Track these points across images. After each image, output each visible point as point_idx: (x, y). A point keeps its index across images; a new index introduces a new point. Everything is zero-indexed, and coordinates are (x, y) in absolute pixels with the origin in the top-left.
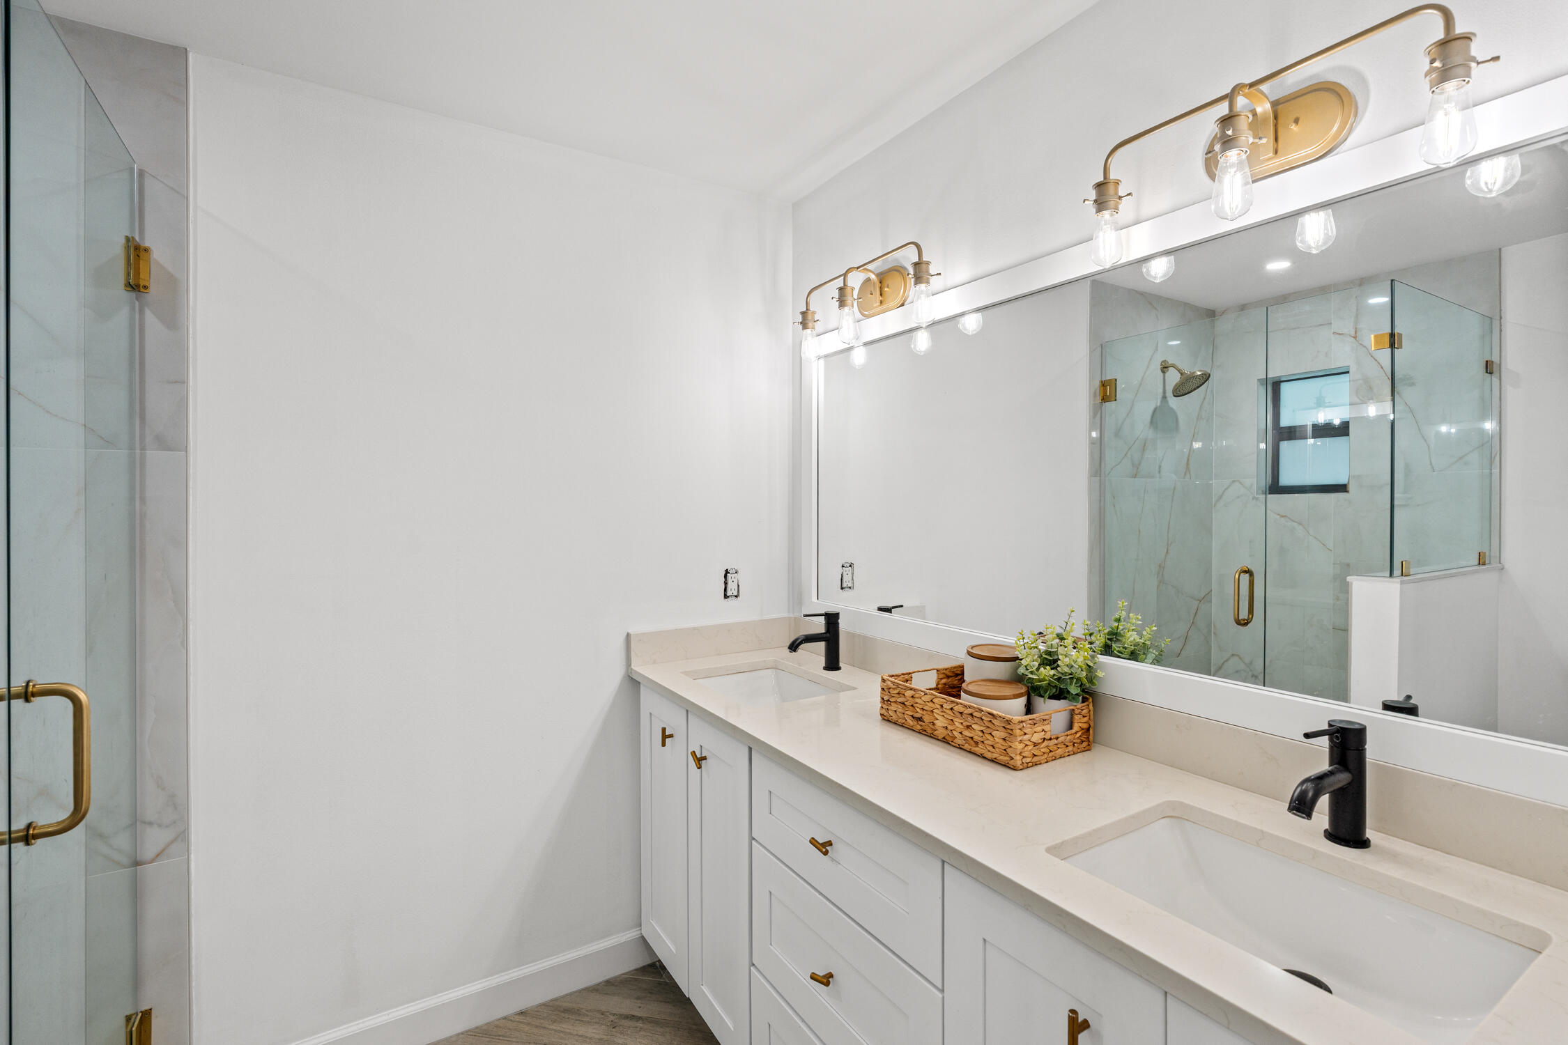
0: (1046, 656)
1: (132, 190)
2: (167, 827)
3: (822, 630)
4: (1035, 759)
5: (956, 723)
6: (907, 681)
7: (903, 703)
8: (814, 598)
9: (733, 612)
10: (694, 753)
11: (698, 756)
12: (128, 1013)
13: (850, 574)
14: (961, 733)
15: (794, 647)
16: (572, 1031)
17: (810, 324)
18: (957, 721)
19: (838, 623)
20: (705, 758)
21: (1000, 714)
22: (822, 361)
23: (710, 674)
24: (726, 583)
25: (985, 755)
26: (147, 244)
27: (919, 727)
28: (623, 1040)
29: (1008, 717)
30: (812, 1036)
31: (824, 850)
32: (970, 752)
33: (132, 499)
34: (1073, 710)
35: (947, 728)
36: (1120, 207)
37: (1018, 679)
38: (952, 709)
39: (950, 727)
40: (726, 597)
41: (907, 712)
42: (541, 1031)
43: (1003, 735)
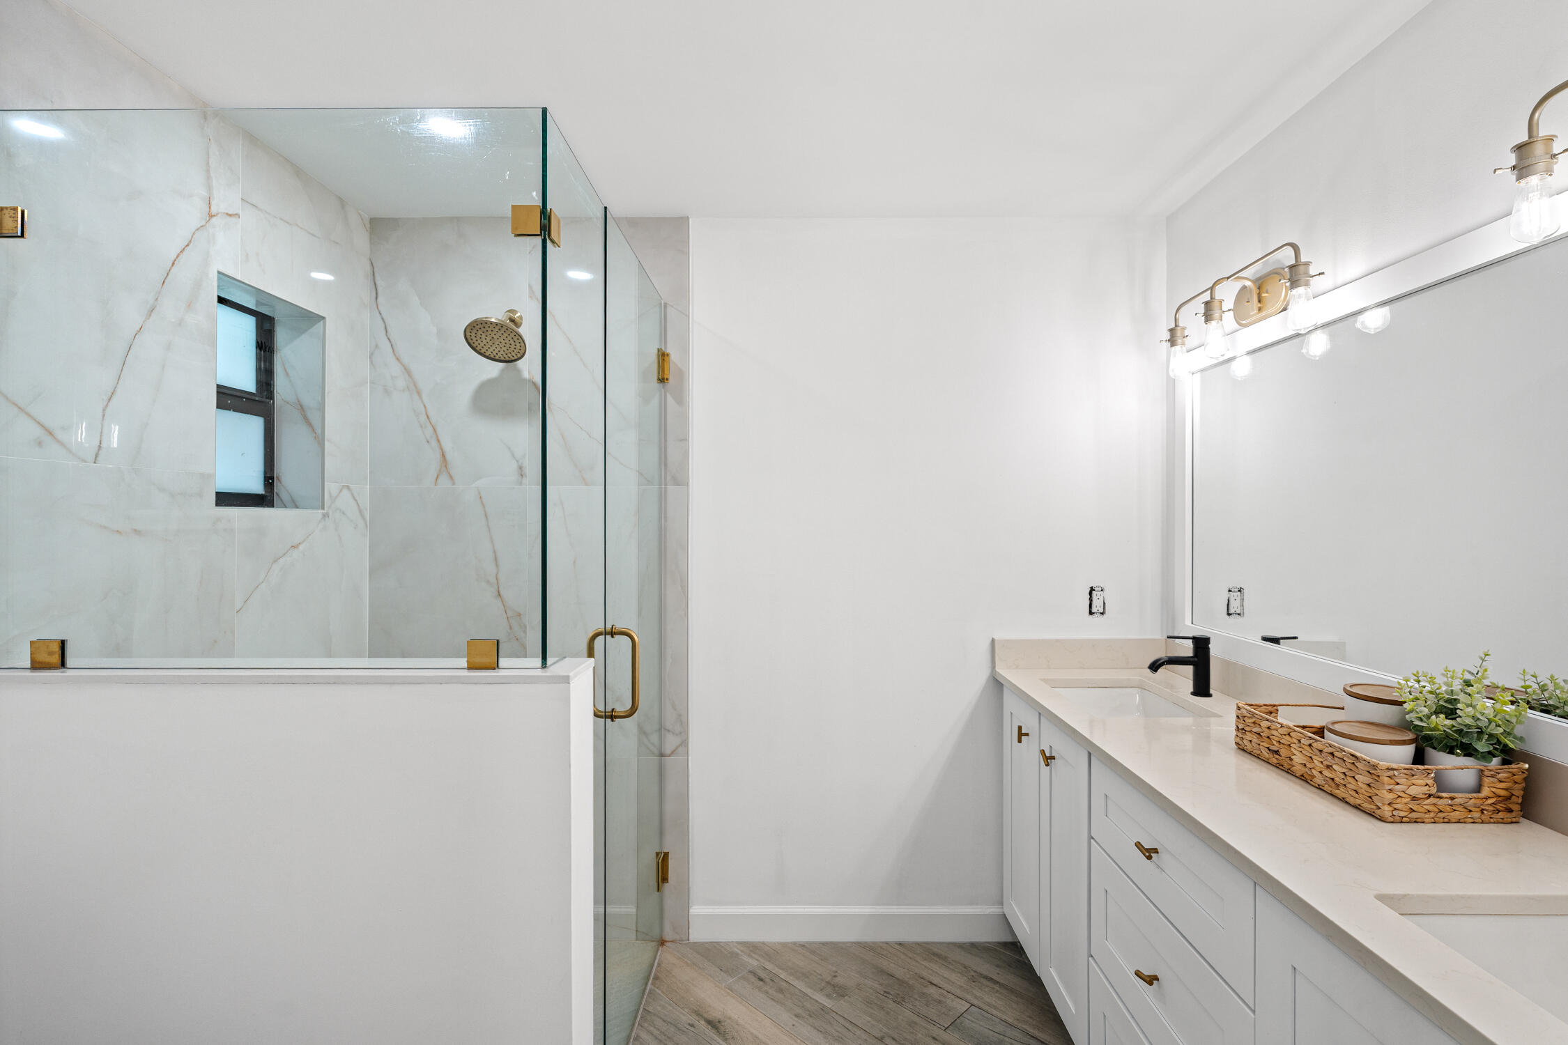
0: (1444, 704)
1: (661, 318)
2: (677, 735)
3: (1190, 653)
4: (1414, 815)
5: (1315, 761)
6: (1271, 713)
7: (1259, 734)
8: (1188, 622)
9: (1096, 629)
10: (1043, 752)
11: (1048, 755)
12: (658, 851)
13: (1239, 599)
14: (1321, 772)
15: (1155, 667)
16: (939, 972)
17: (1179, 341)
18: (1317, 759)
19: (1208, 649)
20: (1053, 758)
21: (1363, 756)
22: (1198, 375)
23: (1068, 685)
24: (1091, 600)
25: (1347, 800)
26: (668, 351)
27: (1275, 761)
28: (981, 995)
29: (1374, 761)
30: (1141, 1036)
31: (1147, 854)
32: (1331, 795)
33: (660, 518)
34: (1482, 771)
35: (1305, 765)
36: (1555, 167)
37: (1406, 726)
38: (1310, 745)
39: (1309, 765)
40: (1091, 613)
41: (1262, 744)
42: (914, 963)
43: (1368, 780)
